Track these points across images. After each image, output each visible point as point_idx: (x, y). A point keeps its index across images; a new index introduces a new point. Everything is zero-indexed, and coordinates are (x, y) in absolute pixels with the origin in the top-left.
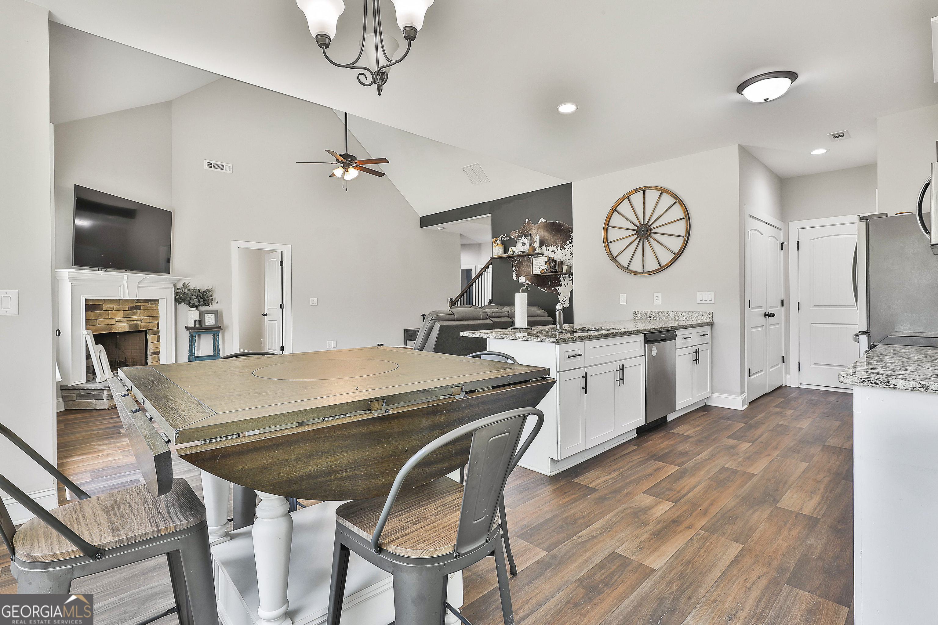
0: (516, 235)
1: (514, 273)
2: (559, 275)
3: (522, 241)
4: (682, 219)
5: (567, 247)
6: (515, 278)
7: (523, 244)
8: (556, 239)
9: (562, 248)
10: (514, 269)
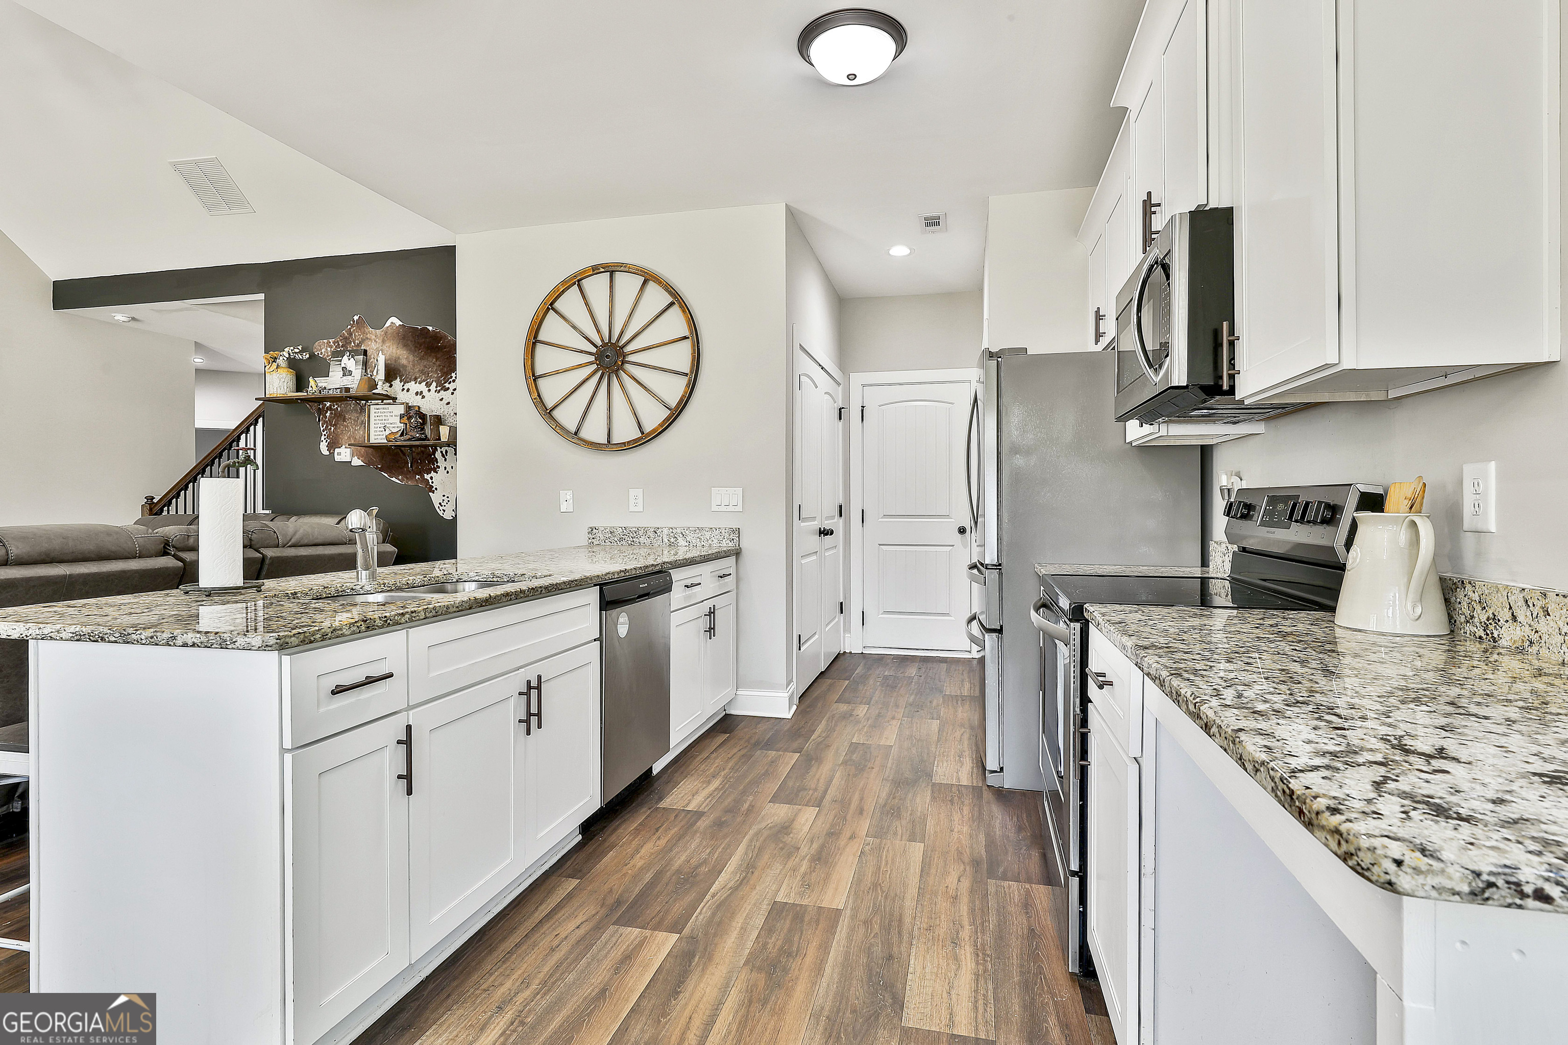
0: (329, 349)
1: (323, 438)
2: (432, 446)
3: (343, 365)
4: (685, 338)
5: (452, 386)
6: (324, 448)
7: (346, 372)
8: (425, 367)
9: (439, 388)
10: (322, 429)
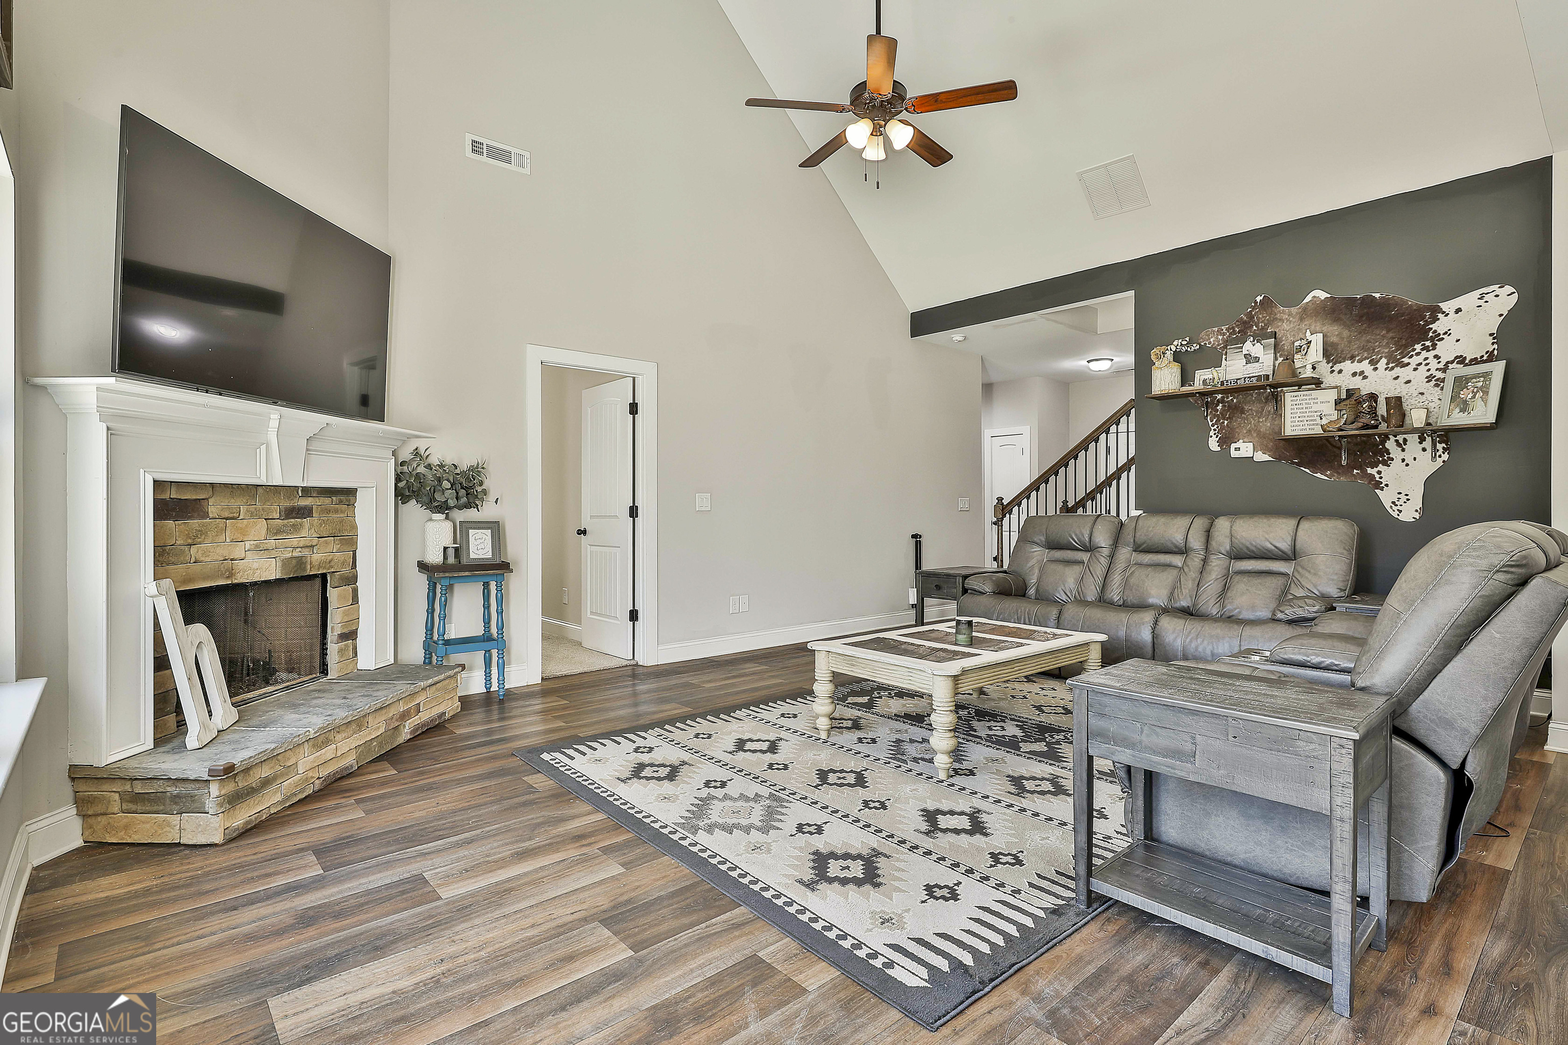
0: (1224, 336)
1: (1212, 433)
2: (1380, 435)
3: (1245, 352)
5: (1415, 361)
6: (1213, 444)
7: (1250, 359)
8: (1368, 341)
9: (1391, 365)
10: (1210, 424)
